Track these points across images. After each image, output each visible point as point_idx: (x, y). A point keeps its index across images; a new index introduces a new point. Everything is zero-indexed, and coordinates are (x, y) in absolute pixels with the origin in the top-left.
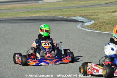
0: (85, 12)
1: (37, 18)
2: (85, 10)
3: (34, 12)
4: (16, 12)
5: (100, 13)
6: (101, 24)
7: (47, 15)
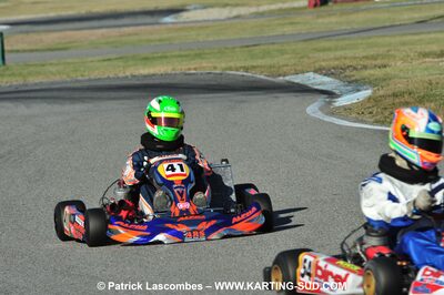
0: (339, 53)
1: (157, 82)
2: (336, 49)
3: (146, 59)
4: (76, 60)
5: (394, 57)
6: (397, 100)
7: (195, 69)
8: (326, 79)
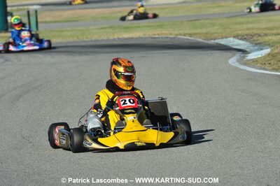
1: (134, 42)
7: (158, 35)
8: (241, 42)
